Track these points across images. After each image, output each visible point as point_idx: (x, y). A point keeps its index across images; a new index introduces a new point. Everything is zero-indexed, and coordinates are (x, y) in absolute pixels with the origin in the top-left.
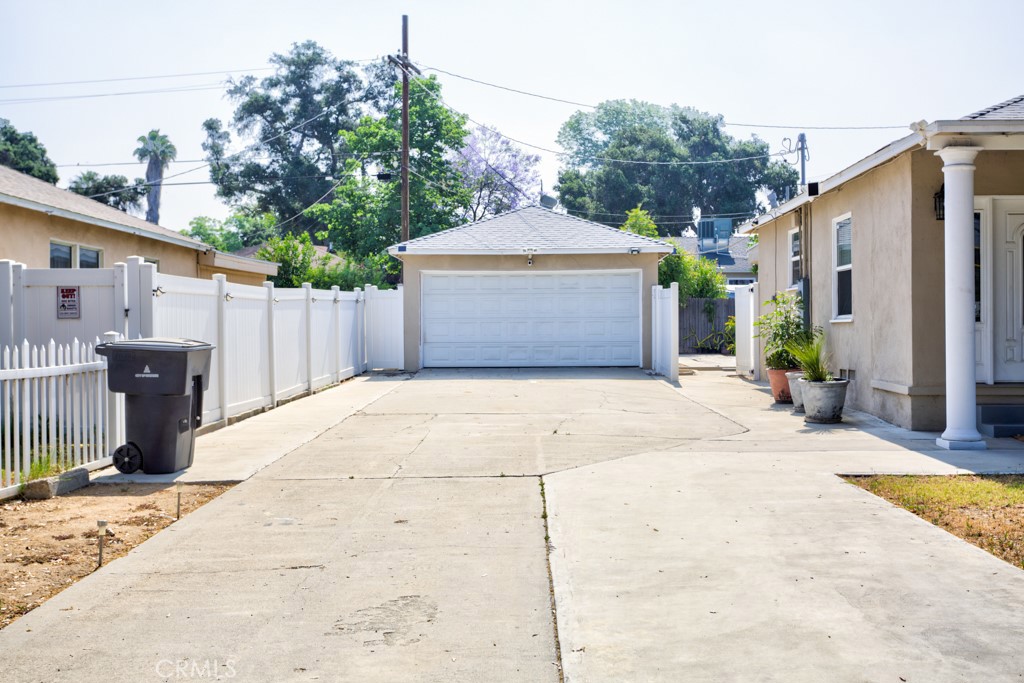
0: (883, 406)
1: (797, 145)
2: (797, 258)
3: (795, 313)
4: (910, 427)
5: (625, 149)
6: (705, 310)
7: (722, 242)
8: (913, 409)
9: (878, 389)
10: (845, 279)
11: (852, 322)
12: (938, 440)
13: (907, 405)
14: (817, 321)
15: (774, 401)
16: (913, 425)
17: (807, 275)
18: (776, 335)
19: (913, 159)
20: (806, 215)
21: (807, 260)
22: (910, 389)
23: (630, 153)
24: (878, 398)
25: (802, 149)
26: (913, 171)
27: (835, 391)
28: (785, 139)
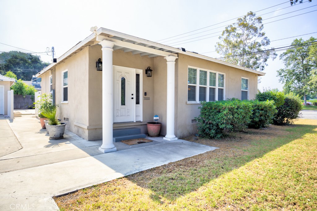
0: (78, 131)
1: (51, 50)
2: (52, 84)
3: (50, 100)
4: (88, 140)
5: (13, 59)
6: (31, 98)
7: (38, 83)
8: (88, 134)
9: (76, 126)
10: (66, 90)
11: (68, 103)
12: (99, 148)
13: (87, 133)
14: (57, 103)
15: (42, 128)
16: (89, 139)
17: (54, 89)
18: (42, 107)
19: (89, 49)
20: (54, 71)
21: (54, 84)
22: (88, 127)
23: (15, 61)
24: (76, 128)
25: (53, 51)
26: (89, 53)
27: (61, 128)
28: (47, 48)
